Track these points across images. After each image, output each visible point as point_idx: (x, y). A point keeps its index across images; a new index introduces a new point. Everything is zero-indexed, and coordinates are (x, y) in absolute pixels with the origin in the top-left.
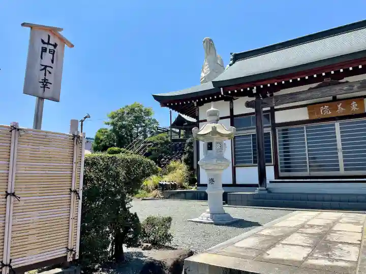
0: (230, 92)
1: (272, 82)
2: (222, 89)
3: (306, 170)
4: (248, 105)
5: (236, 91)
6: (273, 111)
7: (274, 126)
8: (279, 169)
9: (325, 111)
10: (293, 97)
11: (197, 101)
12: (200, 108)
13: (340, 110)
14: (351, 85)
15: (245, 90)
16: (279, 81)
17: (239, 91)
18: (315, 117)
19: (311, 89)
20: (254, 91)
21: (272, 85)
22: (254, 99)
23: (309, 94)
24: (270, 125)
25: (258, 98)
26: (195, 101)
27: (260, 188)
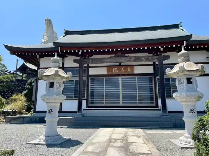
0: (64, 51)
1: (91, 49)
2: (59, 48)
3: (103, 103)
4: (75, 61)
5: (69, 51)
6: (88, 67)
7: (89, 76)
8: (89, 102)
9: (115, 71)
10: (101, 60)
11: (40, 54)
12: (41, 59)
13: (123, 71)
14: (131, 58)
15: (75, 51)
16: (96, 49)
17: (71, 51)
18: (110, 73)
19: (111, 57)
20: (80, 53)
21: (91, 51)
22: (79, 58)
23: (109, 60)
24: (86, 75)
25: (81, 58)
26: (38, 54)
27: (78, 114)
